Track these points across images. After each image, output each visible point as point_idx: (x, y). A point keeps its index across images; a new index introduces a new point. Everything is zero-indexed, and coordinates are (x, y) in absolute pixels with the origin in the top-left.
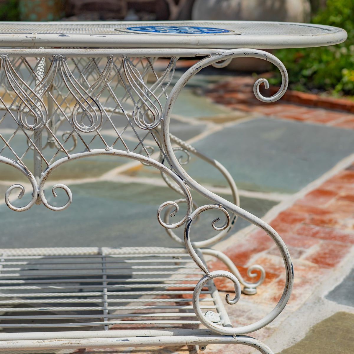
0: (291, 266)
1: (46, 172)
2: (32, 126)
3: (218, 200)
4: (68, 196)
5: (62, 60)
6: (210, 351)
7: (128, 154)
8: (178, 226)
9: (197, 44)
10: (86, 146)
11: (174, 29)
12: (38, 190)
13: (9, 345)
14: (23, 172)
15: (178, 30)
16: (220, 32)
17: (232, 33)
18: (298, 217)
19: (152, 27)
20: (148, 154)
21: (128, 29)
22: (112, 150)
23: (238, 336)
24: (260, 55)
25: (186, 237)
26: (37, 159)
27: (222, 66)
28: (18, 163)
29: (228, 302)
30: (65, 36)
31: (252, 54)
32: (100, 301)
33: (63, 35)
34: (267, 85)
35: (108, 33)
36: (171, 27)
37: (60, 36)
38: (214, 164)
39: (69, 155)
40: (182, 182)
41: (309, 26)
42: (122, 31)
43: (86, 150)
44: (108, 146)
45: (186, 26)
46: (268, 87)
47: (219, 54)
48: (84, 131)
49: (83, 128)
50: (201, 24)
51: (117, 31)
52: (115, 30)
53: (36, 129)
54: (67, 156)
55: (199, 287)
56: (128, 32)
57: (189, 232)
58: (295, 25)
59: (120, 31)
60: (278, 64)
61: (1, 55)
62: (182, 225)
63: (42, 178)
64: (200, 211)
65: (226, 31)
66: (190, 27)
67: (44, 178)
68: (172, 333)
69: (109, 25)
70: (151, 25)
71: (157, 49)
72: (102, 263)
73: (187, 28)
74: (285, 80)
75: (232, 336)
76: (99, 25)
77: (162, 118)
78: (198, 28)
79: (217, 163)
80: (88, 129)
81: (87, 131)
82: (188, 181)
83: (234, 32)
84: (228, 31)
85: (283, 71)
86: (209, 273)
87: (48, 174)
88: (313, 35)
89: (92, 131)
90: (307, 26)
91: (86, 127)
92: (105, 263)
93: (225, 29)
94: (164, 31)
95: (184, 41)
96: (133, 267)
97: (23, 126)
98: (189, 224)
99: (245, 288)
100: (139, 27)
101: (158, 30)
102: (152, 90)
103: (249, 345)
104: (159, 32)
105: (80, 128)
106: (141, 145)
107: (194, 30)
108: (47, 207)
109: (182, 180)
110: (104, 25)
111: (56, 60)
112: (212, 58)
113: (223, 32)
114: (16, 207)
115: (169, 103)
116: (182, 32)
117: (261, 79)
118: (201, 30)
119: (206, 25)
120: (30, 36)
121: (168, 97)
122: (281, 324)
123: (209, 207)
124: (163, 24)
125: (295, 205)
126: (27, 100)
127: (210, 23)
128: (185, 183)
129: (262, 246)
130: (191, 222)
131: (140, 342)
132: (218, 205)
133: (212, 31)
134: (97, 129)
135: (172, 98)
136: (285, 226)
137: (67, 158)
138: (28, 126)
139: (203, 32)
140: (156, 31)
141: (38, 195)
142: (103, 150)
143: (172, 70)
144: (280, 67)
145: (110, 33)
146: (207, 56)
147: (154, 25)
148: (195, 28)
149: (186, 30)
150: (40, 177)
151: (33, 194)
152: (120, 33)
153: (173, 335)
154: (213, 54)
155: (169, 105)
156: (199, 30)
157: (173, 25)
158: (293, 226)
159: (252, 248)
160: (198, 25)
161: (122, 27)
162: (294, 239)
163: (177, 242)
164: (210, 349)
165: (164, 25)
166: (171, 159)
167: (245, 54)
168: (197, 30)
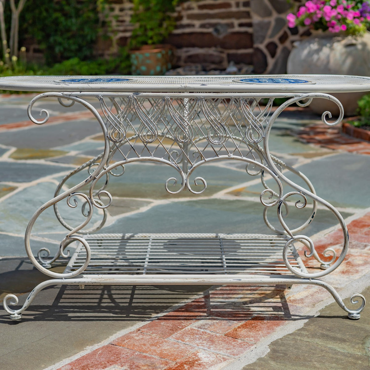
0: (347, 233)
1: (191, 169)
2: (183, 141)
3: (300, 189)
4: (205, 185)
5: (202, 100)
6: (295, 299)
7: (242, 158)
8: (274, 205)
9: (286, 90)
10: (216, 153)
11: (271, 80)
12: (185, 181)
13: (165, 281)
14: (177, 170)
15: (274, 81)
16: (302, 82)
17: (310, 83)
18: (366, 224)
19: (257, 79)
20: (254, 159)
21: (241, 80)
22: (232, 156)
23: (312, 279)
24: (325, 97)
25: (278, 212)
26: (185, 162)
27: (304, 105)
28: (174, 164)
29: (306, 256)
30: (205, 85)
31: (321, 96)
32: (220, 261)
33: (203, 85)
34: (330, 115)
35: (229, 83)
36: (270, 79)
37: (201, 85)
38: (298, 174)
39: (206, 159)
40: (276, 177)
41: (364, 78)
42: (238, 82)
43: (216, 156)
44: (230, 154)
45: (280, 78)
46: (331, 117)
47: (299, 96)
48: (215, 144)
49: (215, 142)
50: (290, 77)
51: (234, 82)
52: (233, 81)
53: (186, 142)
54: (205, 160)
55: (287, 246)
56: (242, 83)
57: (280, 209)
58: (355, 77)
59: (236, 82)
60: (337, 102)
61: (166, 97)
62: (276, 204)
63: (188, 173)
64: (287, 195)
65: (306, 82)
66: (283, 79)
67: (190, 173)
68: (269, 277)
69: (227, 77)
70: (256, 78)
71: (261, 93)
72: (220, 242)
73: (280, 80)
74: (342, 112)
75: (309, 279)
76: (220, 77)
77: (264, 136)
78: (287, 80)
79: (301, 174)
80: (217, 143)
81: (217, 144)
82: (280, 176)
83: (311, 82)
84: (307, 82)
85: (340, 107)
86: (293, 236)
87: (192, 171)
88: (360, 84)
89: (220, 143)
90: (362, 78)
91: (217, 141)
92: (222, 242)
93: (306, 80)
94: (265, 82)
95: (278, 88)
96: (241, 244)
97: (177, 140)
98: (281, 204)
99: (322, 264)
100: (248, 79)
101: (261, 81)
102: (257, 119)
103: (320, 285)
104: (262, 82)
105: (213, 142)
106: (250, 153)
107: (285, 81)
108: (191, 192)
109: (276, 175)
110: (223, 77)
111: (199, 100)
112: (296, 98)
113: (304, 82)
114: (171, 191)
115: (268, 127)
116: (277, 83)
117: (327, 112)
118: (289, 81)
119: (293, 77)
120: (183, 85)
121: (267, 123)
122: (346, 286)
123: (293, 193)
124: (263, 77)
125: (366, 216)
126: (180, 124)
127: (296, 76)
128: (278, 178)
129: (337, 242)
130: (282, 202)
131: (249, 281)
132: (299, 192)
133: (296, 81)
134: (223, 142)
135: (270, 123)
136: (356, 229)
137: (204, 160)
138: (181, 140)
139: (290, 82)
140: (260, 82)
141: (186, 184)
142: (227, 156)
143: (270, 106)
144: (339, 104)
145: (230, 83)
146: (292, 97)
147: (258, 78)
148: (285, 80)
149: (279, 81)
150: (187, 173)
151: (182, 184)
152: (237, 83)
153: (270, 278)
154: (296, 96)
155: (268, 128)
156: (288, 81)
157: (270, 78)
158: (362, 229)
159: (329, 243)
160: (288, 77)
161: (236, 79)
162: (362, 237)
163: (272, 230)
164: (295, 298)
165: (265, 78)
166: (269, 162)
167: (316, 96)
168: (287, 81)
